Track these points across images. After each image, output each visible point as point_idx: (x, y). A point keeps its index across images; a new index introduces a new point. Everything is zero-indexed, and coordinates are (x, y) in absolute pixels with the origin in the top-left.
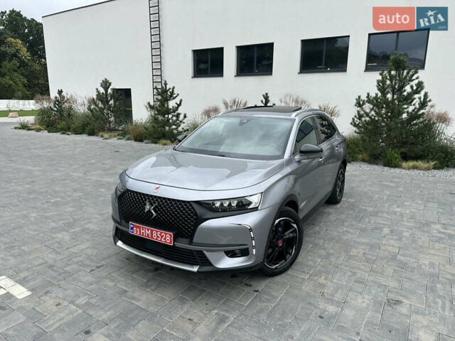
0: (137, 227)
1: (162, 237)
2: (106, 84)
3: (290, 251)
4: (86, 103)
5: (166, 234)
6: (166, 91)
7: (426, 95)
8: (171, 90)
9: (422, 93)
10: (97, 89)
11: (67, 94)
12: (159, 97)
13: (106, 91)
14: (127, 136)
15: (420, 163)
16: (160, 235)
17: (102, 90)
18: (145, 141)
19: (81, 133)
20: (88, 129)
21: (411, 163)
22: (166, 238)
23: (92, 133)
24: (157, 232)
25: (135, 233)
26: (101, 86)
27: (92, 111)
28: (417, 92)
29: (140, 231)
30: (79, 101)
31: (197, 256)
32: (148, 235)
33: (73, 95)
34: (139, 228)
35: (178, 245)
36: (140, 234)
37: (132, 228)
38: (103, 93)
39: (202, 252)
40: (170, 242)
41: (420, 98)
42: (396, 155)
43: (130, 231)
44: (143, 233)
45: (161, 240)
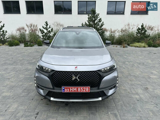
0: (67, 88)
1: (84, 90)
5: (86, 88)
9: (102, 22)
16: (83, 89)
24: (81, 88)
25: (66, 91)
28: (100, 21)
29: (69, 90)
31: (100, 93)
32: (75, 91)
34: (69, 88)
35: (92, 91)
39: (103, 91)
40: (89, 91)
41: (101, 24)
43: (62, 91)
44: (71, 90)
45: (83, 91)
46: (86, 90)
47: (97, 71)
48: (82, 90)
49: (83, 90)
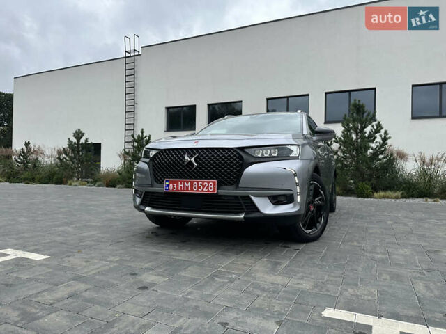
0: (173, 182)
1: (204, 186)
2: (79, 135)
3: (320, 220)
4: (55, 154)
5: (208, 183)
6: (143, 138)
7: (386, 133)
8: (147, 138)
9: (382, 132)
10: (69, 139)
11: (35, 146)
12: (136, 144)
13: (78, 141)
14: (98, 183)
15: (389, 193)
16: (202, 185)
17: (74, 140)
18: (118, 186)
19: (47, 183)
20: (55, 178)
21: (382, 193)
22: (208, 186)
23: (59, 182)
24: (198, 182)
25: (171, 190)
26: (74, 136)
27: (61, 160)
28: (377, 131)
29: (177, 186)
30: (47, 153)
31: (243, 205)
32: (187, 188)
33: (41, 146)
34: (177, 183)
35: (223, 191)
36: (177, 189)
37: (168, 186)
38: (75, 143)
39: (248, 196)
40: (214, 191)
41: (381, 136)
42: (368, 187)
43: (165, 189)
44: (181, 187)
45: (203, 191)
46: (207, 188)
47: (237, 150)
48: (200, 188)
49: (203, 188)
